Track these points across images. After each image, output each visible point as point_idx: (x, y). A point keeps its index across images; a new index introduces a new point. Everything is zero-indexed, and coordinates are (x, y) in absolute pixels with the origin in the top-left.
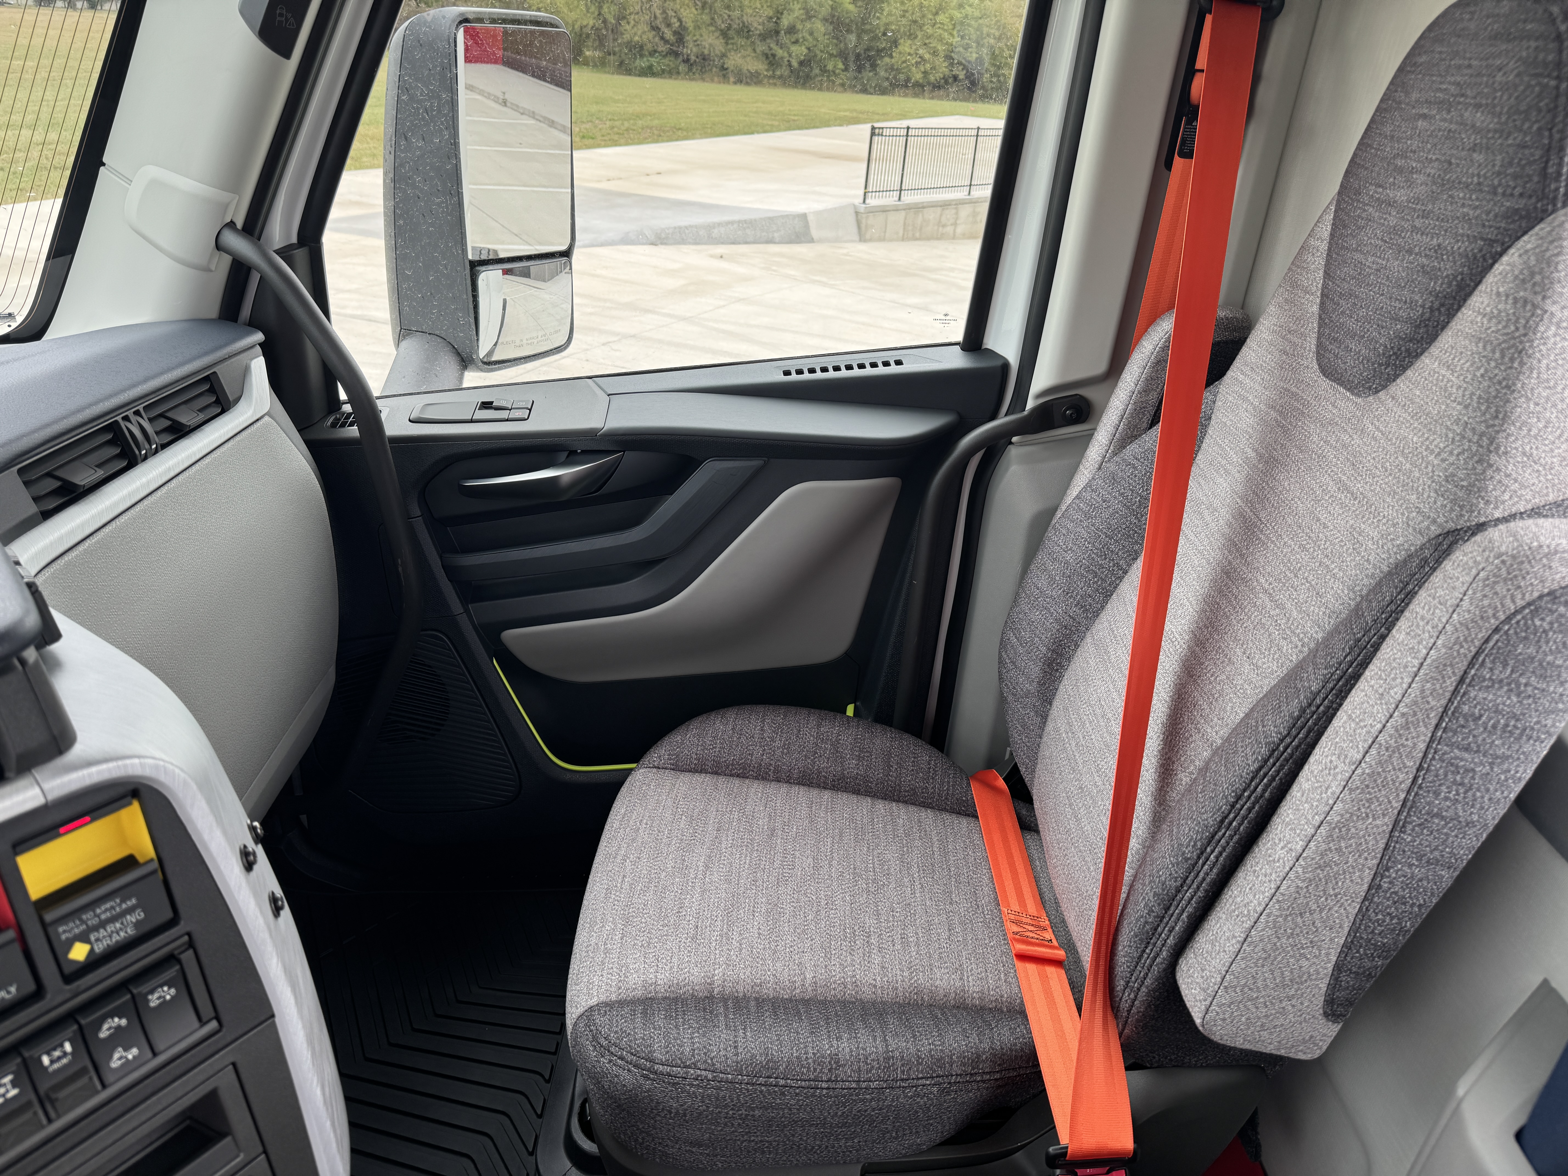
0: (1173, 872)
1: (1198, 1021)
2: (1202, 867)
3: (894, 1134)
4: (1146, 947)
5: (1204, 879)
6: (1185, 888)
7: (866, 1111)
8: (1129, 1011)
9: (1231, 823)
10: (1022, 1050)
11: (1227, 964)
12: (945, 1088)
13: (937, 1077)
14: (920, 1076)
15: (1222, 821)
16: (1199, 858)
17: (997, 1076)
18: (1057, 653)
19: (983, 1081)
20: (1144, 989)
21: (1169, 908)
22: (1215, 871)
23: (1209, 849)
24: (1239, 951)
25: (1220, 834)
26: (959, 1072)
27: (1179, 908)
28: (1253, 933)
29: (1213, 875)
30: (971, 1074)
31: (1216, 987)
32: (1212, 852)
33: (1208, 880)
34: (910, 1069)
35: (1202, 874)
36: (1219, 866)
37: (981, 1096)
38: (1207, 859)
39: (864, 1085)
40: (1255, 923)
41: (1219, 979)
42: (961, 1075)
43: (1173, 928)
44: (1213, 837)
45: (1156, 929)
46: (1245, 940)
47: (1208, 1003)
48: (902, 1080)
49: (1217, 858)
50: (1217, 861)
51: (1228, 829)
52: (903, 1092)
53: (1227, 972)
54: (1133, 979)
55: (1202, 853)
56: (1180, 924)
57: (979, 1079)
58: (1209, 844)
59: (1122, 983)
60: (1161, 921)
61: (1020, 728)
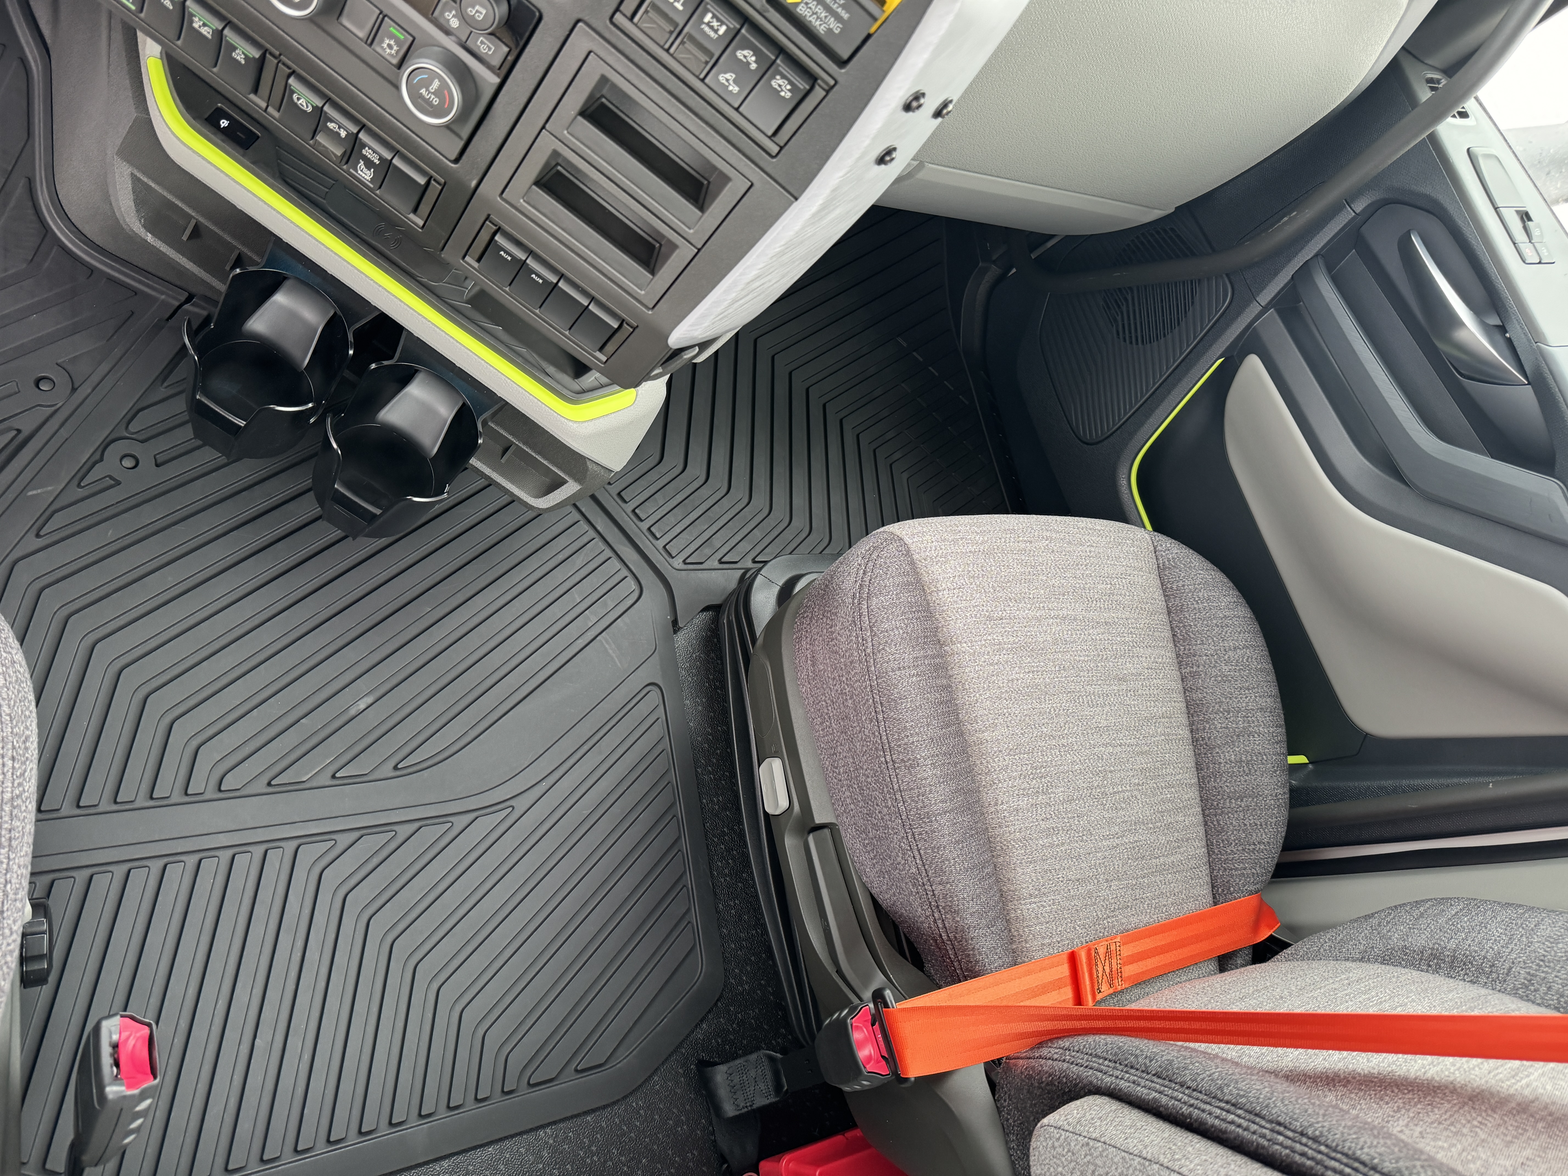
0: (1201, 1077)
1: (1045, 1121)
2: (1217, 1107)
3: (866, 842)
4: (1110, 1061)
5: (1203, 1111)
6: (1187, 1092)
7: (877, 805)
8: (1040, 1057)
9: (1279, 1133)
10: (977, 962)
11: (1113, 1143)
12: (917, 880)
13: (926, 870)
14: (922, 852)
15: (1279, 1124)
16: (1227, 1102)
17: (945, 937)
18: (1453, 962)
19: (935, 921)
20: (1066, 1065)
21: (1159, 1077)
22: (1217, 1122)
23: (1240, 1112)
24: (1131, 1154)
25: (1263, 1123)
26: (936, 892)
27: (1162, 1088)
28: (1156, 1167)
29: (1211, 1120)
30: (938, 907)
31: (1085, 1134)
32: (1239, 1116)
33: (1204, 1115)
34: (925, 840)
35: (1208, 1107)
36: (1224, 1126)
37: (922, 923)
38: (1228, 1111)
39: (898, 796)
40: (1168, 1168)
41: (1094, 1136)
42: (934, 895)
43: (1139, 1085)
44: (1256, 1115)
45: (1132, 1067)
46: (1145, 1159)
47: (1067, 1128)
48: (913, 834)
49: (1232, 1122)
50: (1229, 1123)
51: (1272, 1130)
52: (903, 837)
53: (1105, 1143)
54: (1074, 1054)
55: (1233, 1105)
56: (1146, 1091)
57: (936, 915)
58: (1246, 1111)
59: (1067, 1044)
60: (1143, 1071)
61: (1338, 939)
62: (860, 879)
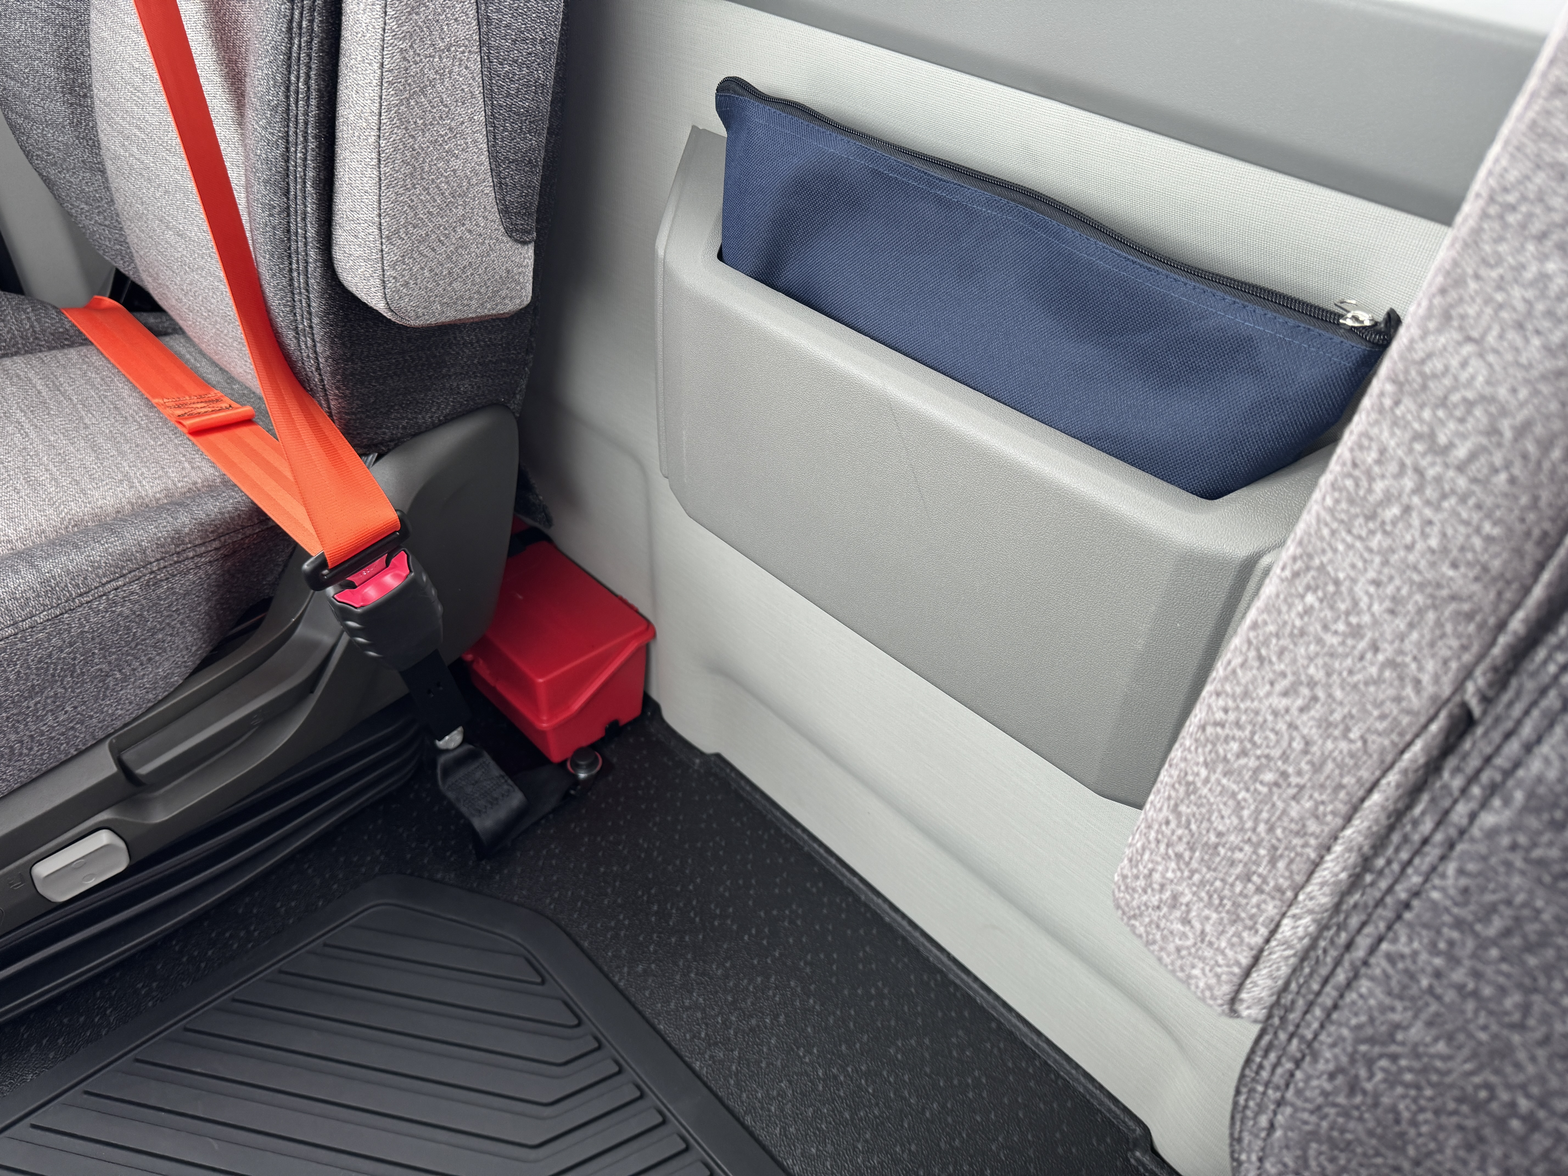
0: (270, 137)
1: (380, 306)
2: (297, 107)
3: (118, 676)
4: (291, 264)
5: (306, 123)
6: (293, 149)
7: (50, 656)
8: (318, 369)
9: (300, 27)
11: (376, 205)
12: (148, 582)
13: (130, 572)
14: (104, 580)
15: (290, 29)
16: (287, 97)
17: (216, 544)
19: (200, 556)
20: (316, 320)
21: (288, 192)
22: (313, 102)
23: (293, 78)
24: (380, 179)
25: (295, 48)
26: (158, 556)
27: (299, 180)
28: (383, 143)
29: (313, 111)
30: (178, 553)
31: (378, 243)
32: (298, 78)
33: (311, 120)
34: (85, 578)
35: (301, 118)
36: (314, 94)
37: (209, 576)
38: (297, 93)
39: (26, 624)
40: (379, 129)
41: (377, 232)
42: (163, 558)
43: (305, 213)
44: (289, 58)
45: (289, 231)
46: (379, 161)
47: (380, 272)
48: (81, 595)
49: (307, 83)
50: (309, 88)
51: (300, 35)
52: (90, 608)
53: (380, 215)
54: (299, 318)
55: (288, 89)
56: (309, 200)
57: (191, 554)
58: (290, 73)
59: (291, 334)
60: (288, 215)
62: (179, 688)
